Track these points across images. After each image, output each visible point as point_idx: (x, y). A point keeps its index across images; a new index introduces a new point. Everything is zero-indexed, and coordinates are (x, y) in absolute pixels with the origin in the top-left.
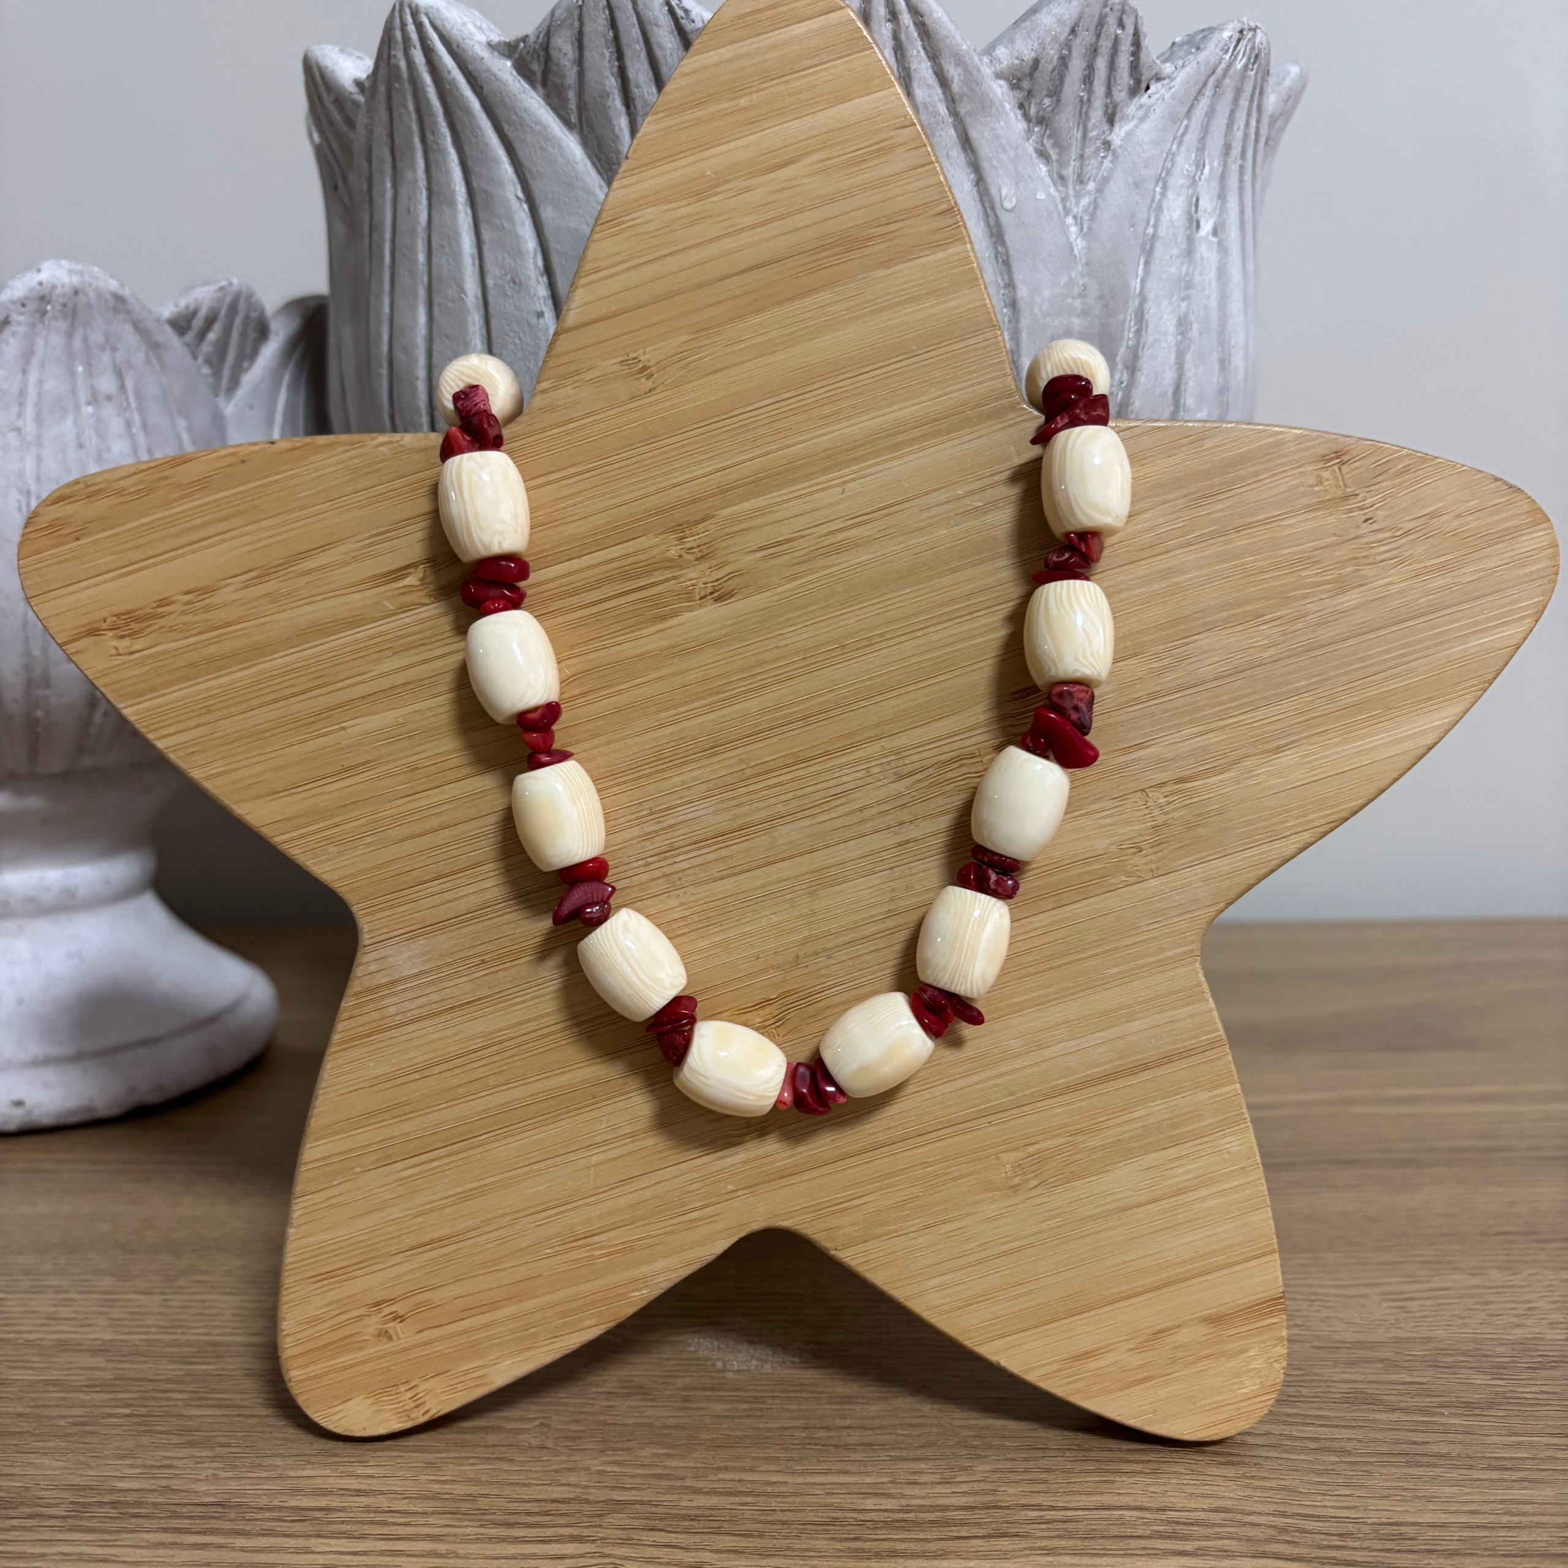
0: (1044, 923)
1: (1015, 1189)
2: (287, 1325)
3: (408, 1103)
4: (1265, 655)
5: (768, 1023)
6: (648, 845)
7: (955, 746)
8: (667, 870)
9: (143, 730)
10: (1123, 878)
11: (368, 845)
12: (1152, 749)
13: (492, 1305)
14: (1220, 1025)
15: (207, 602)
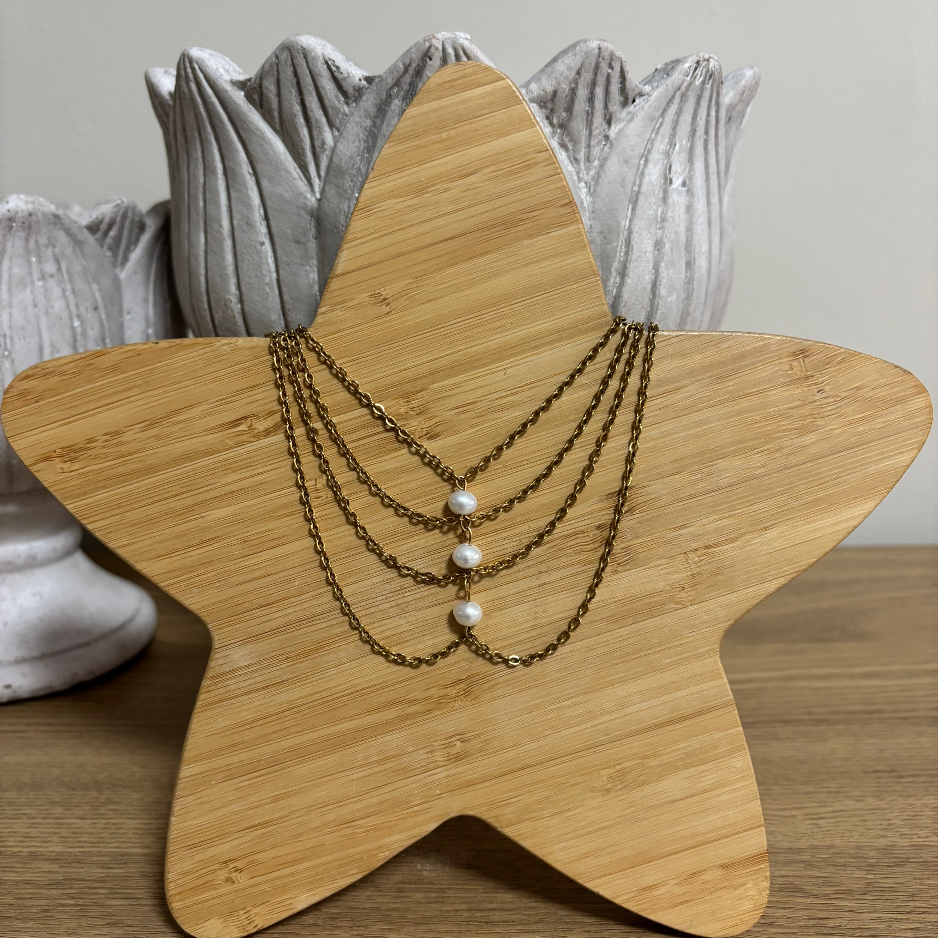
0: (627, 633)
1: (608, 791)
2: (171, 875)
3: (242, 742)
4: (758, 472)
5: (460, 694)
6: (388, 587)
7: (572, 526)
8: (399, 602)
9: (79, 518)
10: (674, 606)
11: (217, 588)
12: (690, 529)
13: (295, 862)
14: (730, 693)
15: (117, 440)
